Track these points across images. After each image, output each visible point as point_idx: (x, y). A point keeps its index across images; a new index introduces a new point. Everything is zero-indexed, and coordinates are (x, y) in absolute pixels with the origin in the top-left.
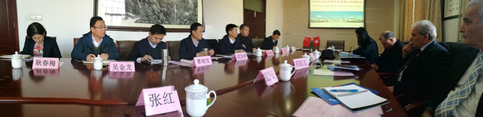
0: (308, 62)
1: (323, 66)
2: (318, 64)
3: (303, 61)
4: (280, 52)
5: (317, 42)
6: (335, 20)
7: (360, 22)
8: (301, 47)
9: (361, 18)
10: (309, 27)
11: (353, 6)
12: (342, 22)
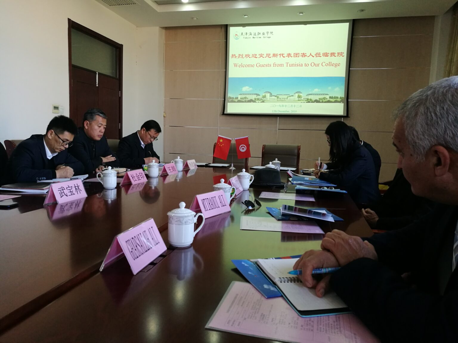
0: (229, 199)
1: (258, 209)
2: (248, 203)
3: (217, 198)
4: (161, 172)
5: (243, 149)
6: (280, 97)
7: (336, 102)
8: (208, 158)
9: (340, 92)
10: (223, 114)
11: (320, 65)
12: (294, 101)
